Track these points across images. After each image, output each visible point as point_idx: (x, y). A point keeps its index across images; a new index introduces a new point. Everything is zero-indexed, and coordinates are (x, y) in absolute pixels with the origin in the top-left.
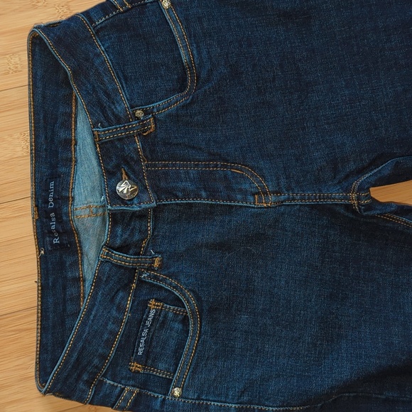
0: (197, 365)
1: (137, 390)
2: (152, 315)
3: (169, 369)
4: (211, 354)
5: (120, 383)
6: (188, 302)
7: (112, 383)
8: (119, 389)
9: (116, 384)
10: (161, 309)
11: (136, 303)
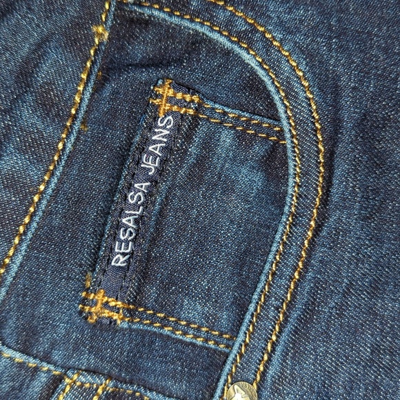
0: (311, 310)
1: (105, 385)
2: (161, 134)
3: (216, 319)
4: (359, 273)
5: (47, 358)
6: (290, 94)
7: (19, 357)
8: (43, 378)
9: (32, 363)
10: (195, 117)
11: (107, 92)
